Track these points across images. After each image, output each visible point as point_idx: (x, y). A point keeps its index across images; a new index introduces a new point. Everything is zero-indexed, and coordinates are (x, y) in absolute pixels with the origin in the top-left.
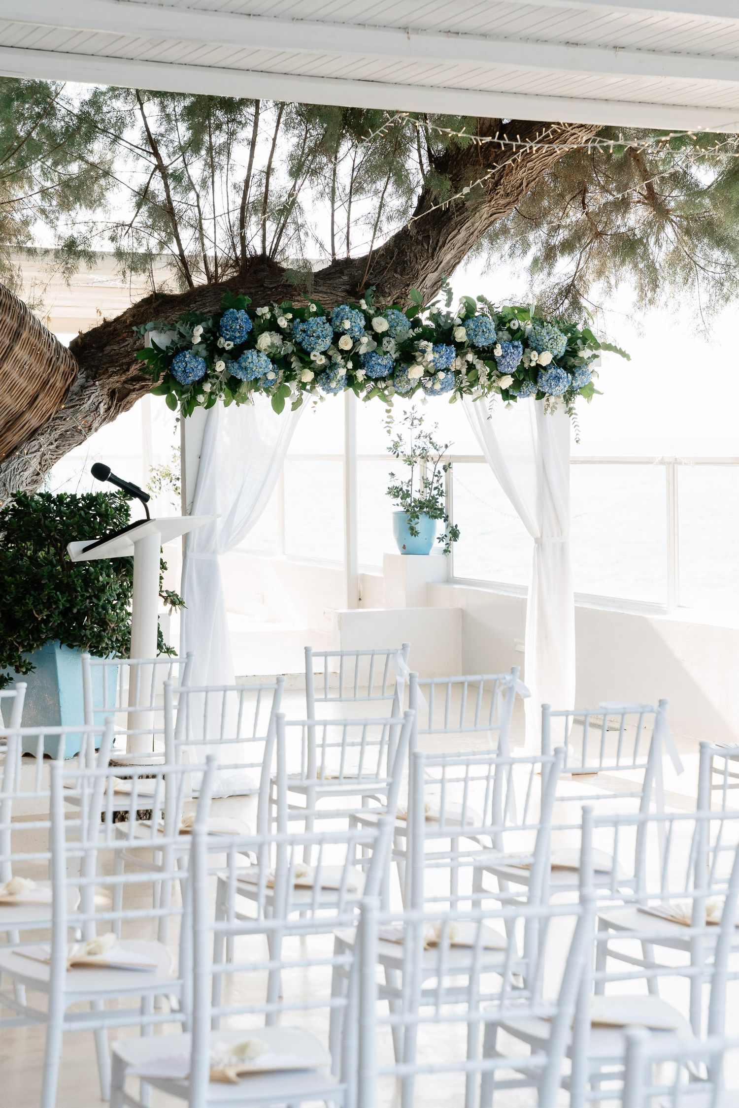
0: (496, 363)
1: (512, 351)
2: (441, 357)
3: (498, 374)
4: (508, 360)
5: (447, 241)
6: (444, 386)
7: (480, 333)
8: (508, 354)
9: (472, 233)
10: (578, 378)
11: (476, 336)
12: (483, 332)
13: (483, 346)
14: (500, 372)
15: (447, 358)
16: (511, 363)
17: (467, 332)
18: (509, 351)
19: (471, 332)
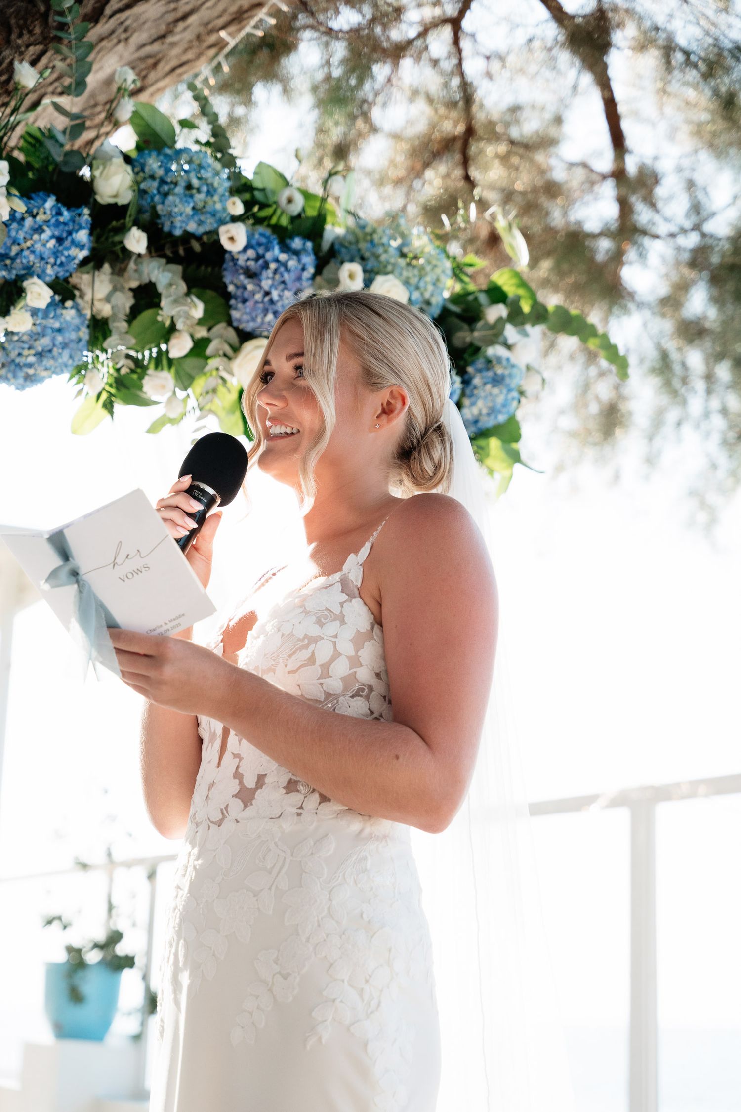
0: (227, 296)
1: (283, 257)
2: (39, 230)
3: (231, 334)
4: (266, 284)
5: (108, 11)
6: (45, 342)
7: (179, 190)
8: (266, 266)
9: (184, 17)
10: (480, 393)
11: (166, 195)
12: (189, 187)
13: (188, 236)
14: (237, 329)
15: (60, 240)
16: (275, 294)
17: (137, 183)
18: (269, 256)
19: (152, 186)
